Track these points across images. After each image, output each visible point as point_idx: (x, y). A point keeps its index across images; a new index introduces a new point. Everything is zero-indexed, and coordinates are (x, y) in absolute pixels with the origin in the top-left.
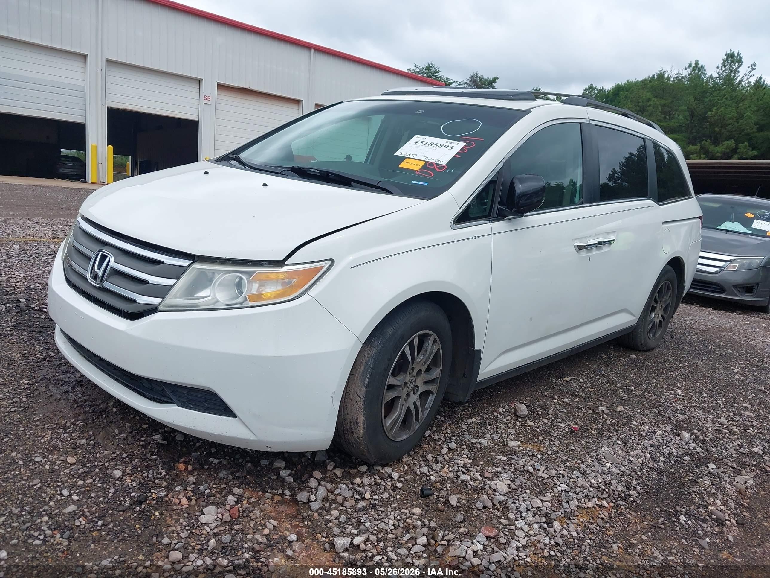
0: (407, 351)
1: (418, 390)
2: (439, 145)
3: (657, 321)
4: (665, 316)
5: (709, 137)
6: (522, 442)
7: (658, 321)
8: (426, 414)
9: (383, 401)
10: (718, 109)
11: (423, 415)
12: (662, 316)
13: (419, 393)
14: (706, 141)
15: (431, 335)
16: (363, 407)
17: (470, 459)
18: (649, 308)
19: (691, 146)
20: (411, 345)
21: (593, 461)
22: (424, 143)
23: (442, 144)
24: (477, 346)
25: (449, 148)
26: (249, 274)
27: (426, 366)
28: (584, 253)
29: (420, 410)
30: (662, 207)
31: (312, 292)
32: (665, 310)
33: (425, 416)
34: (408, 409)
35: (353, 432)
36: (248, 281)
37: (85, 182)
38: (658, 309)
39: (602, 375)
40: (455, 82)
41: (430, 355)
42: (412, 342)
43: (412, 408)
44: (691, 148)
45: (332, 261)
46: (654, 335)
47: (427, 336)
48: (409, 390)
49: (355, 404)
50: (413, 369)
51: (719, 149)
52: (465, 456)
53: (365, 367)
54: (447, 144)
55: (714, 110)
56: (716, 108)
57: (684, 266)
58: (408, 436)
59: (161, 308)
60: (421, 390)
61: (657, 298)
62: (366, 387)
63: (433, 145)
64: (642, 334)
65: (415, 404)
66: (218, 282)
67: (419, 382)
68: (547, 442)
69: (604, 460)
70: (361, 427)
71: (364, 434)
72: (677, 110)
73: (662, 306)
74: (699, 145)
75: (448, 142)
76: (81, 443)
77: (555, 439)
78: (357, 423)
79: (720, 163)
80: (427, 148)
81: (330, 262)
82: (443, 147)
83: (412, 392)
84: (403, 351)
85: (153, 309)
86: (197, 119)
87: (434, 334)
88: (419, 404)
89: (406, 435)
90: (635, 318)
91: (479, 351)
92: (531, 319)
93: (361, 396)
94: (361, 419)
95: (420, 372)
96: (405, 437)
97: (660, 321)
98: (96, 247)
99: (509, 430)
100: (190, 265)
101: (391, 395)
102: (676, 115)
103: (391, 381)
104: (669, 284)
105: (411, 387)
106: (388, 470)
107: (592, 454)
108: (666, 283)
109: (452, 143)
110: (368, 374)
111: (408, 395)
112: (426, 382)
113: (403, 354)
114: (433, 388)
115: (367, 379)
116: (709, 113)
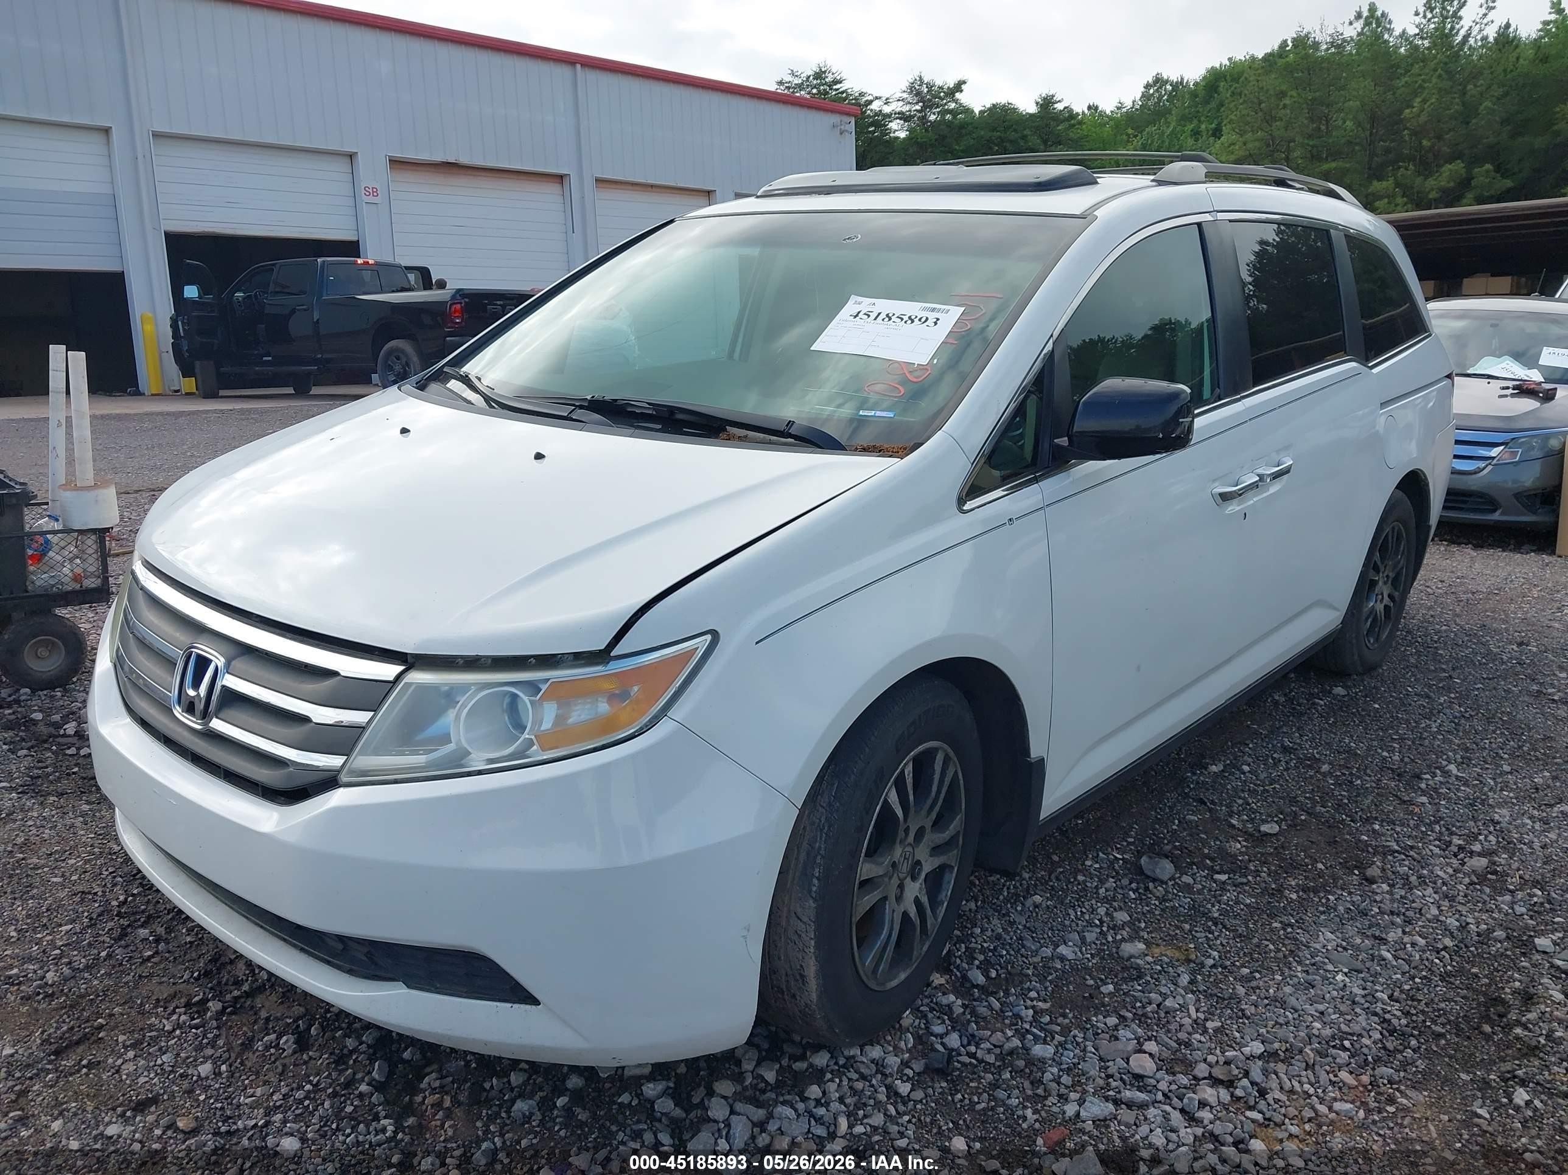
0: (893, 797)
1: (920, 870)
2: (906, 318)
3: (1380, 607)
4: (1396, 594)
5: (1411, 159)
6: (1148, 944)
7: (1382, 606)
8: (942, 914)
9: (853, 920)
10: (1424, 101)
11: (936, 919)
12: (1389, 596)
13: (923, 876)
14: (1407, 169)
15: (936, 750)
16: (813, 942)
17: (1045, 1001)
18: (1365, 586)
19: (1375, 183)
20: (900, 784)
21: (1307, 972)
22: (873, 316)
23: (913, 314)
24: (1035, 752)
25: (930, 322)
26: (533, 687)
27: (934, 815)
28: (1233, 507)
29: (929, 911)
30: (1375, 371)
31: (678, 712)
32: (1395, 583)
33: (940, 920)
34: (905, 914)
35: (794, 996)
36: (532, 702)
37: (138, 393)
38: (1380, 583)
39: (1285, 750)
40: (877, 98)
41: (939, 792)
42: (901, 778)
43: (913, 912)
44: (1377, 186)
45: (715, 634)
46: (1377, 640)
47: (930, 754)
48: (901, 876)
49: (795, 938)
50: (907, 830)
51: (1433, 185)
52: (1033, 994)
53: (808, 854)
54: (924, 314)
55: (1415, 104)
56: (1418, 100)
57: (1428, 485)
58: (909, 971)
59: (344, 778)
60: (927, 868)
61: (1379, 563)
62: (815, 900)
63: (894, 319)
64: (1354, 641)
65: (917, 901)
66: (466, 710)
67: (922, 853)
68: (1201, 935)
69: (1330, 967)
70: (813, 984)
71: (819, 997)
72: (1341, 110)
73: (1387, 576)
74: (1391, 180)
75: (924, 309)
76: (203, 1075)
77: (1216, 924)
78: (802, 976)
79: (1440, 215)
80: (880, 326)
81: (709, 637)
82: (916, 320)
83: (909, 879)
84: (886, 800)
85: (329, 782)
86: (355, 239)
87: (945, 746)
88: (924, 899)
89: (904, 970)
90: (1338, 613)
91: (1041, 762)
92: (1138, 669)
93: (805, 919)
94: (811, 969)
95: (920, 834)
96: (903, 976)
97: (1386, 607)
98: (182, 637)
99: (1115, 914)
100: (399, 677)
101: (867, 901)
102: (1340, 122)
103: (866, 869)
104: (1399, 530)
105: (905, 868)
106: (876, 1052)
107: (1301, 954)
108: (1393, 528)
109: (933, 310)
110: (817, 870)
111: (901, 887)
112: (936, 850)
113: (887, 806)
114: (951, 858)
115: (815, 881)
116: (1407, 111)
